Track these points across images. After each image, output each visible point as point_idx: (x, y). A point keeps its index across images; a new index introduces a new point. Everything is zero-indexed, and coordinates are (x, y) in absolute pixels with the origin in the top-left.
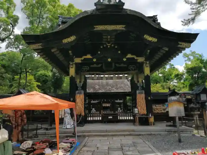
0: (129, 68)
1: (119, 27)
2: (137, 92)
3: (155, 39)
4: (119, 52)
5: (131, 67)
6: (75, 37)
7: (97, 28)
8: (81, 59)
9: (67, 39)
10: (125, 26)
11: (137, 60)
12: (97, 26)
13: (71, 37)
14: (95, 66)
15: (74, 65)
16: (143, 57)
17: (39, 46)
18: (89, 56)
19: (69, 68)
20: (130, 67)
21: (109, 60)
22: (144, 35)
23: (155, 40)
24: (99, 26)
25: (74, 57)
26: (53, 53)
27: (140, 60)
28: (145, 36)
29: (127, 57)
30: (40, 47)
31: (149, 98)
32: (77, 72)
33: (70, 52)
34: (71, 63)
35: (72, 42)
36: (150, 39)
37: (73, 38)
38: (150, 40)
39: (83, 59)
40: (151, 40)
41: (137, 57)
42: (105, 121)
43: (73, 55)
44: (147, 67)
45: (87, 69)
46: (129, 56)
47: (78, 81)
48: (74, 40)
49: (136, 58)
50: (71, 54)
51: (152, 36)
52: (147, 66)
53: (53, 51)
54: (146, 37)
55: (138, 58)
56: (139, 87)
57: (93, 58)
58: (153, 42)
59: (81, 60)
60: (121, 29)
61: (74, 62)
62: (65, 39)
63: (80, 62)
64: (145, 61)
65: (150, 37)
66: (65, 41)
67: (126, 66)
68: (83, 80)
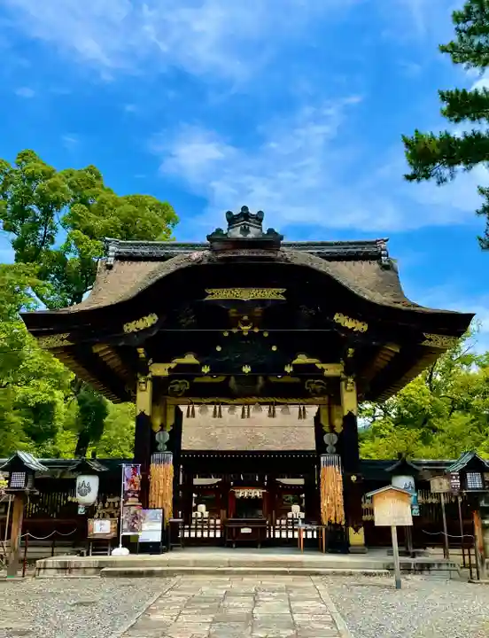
0: (307, 388)
1: (270, 293)
2: (322, 459)
3: (361, 324)
4: (274, 348)
5: (313, 385)
6: (156, 317)
7: (212, 294)
8: (167, 366)
9: (134, 322)
10: (285, 290)
11: (323, 370)
12: (214, 290)
13: (145, 318)
14: (208, 380)
15: (149, 383)
16: (339, 362)
17: (62, 340)
18: (190, 359)
19: (135, 393)
20: (309, 383)
21: (247, 369)
22: (334, 314)
23: (361, 327)
24: (219, 290)
25: (151, 361)
26: (97, 354)
27: (332, 370)
28: (336, 317)
29: (295, 362)
30: (66, 343)
31: (354, 478)
32: (156, 399)
33: (141, 350)
34: (142, 380)
35: (146, 330)
36: (349, 324)
37: (150, 320)
38: (350, 327)
39: (173, 366)
40: (353, 328)
41: (323, 363)
42: (230, 540)
43: (148, 357)
44: (351, 390)
45: (182, 387)
46: (302, 359)
47: (157, 422)
48: (153, 326)
49: (319, 366)
50: (143, 355)
51: (353, 316)
52: (348, 388)
53: (96, 349)
54: (339, 318)
55: (325, 366)
56: (327, 445)
57: (202, 365)
58: (358, 331)
59: (170, 369)
60: (274, 297)
61: (149, 376)
62: (131, 322)
63: (166, 373)
64: (343, 376)
65: (350, 320)
66: (131, 327)
67: (297, 380)
68: (171, 421)
